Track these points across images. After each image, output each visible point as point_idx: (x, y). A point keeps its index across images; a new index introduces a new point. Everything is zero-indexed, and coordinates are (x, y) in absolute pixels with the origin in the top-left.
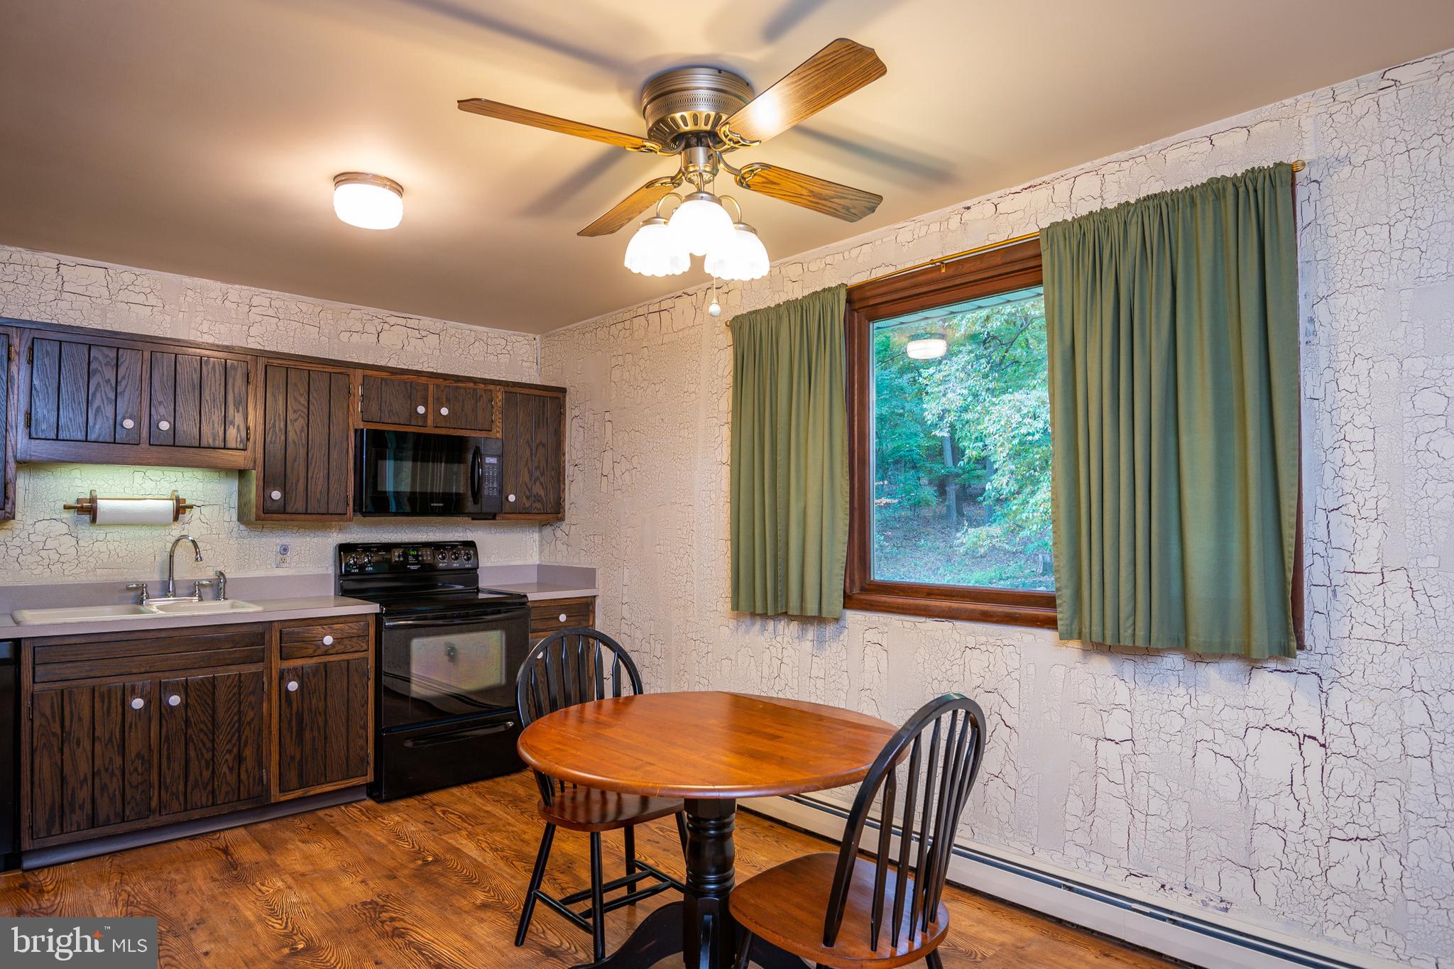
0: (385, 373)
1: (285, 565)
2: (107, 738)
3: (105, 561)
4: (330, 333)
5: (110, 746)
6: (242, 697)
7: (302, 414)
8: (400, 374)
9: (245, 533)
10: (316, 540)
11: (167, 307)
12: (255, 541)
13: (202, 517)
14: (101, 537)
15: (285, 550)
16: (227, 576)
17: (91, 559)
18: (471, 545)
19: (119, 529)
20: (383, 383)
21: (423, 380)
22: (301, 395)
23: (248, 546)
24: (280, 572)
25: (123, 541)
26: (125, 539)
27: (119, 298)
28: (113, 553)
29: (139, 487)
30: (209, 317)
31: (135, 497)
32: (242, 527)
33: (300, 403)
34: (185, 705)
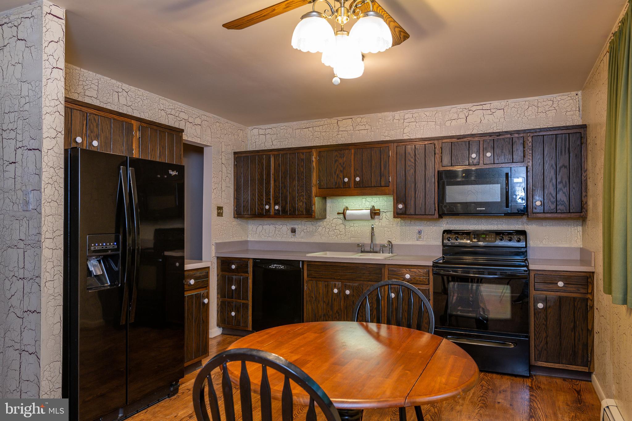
0: (454, 139)
1: (420, 239)
2: (327, 303)
3: (354, 234)
4: (440, 124)
5: (328, 306)
7: (412, 167)
8: (462, 138)
9: (403, 224)
10: (435, 228)
11: (372, 128)
12: (408, 228)
13: (386, 217)
14: (352, 225)
15: (420, 232)
17: (349, 234)
19: (358, 222)
20: (453, 144)
21: (477, 139)
22: (412, 158)
23: (405, 230)
24: (419, 243)
25: (359, 227)
26: (360, 226)
27: (356, 129)
28: (356, 231)
29: (364, 205)
30: (388, 129)
31: (363, 209)
32: (402, 221)
33: (411, 161)
34: (351, 295)
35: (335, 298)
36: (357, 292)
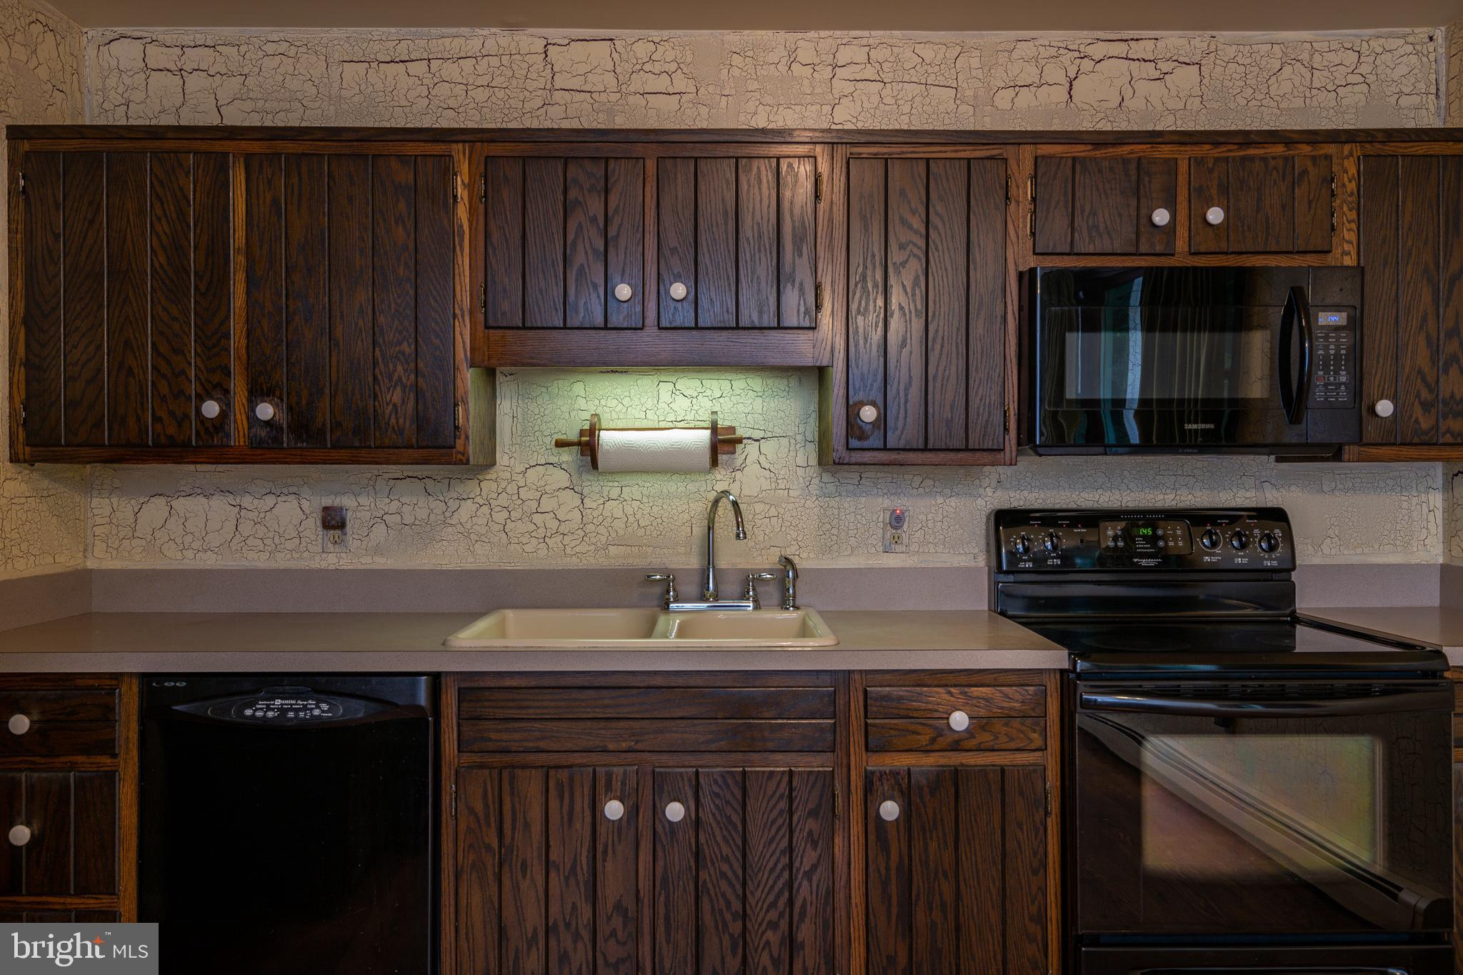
0: (1082, 147)
1: (899, 548)
2: (568, 867)
3: (621, 532)
4: (975, 97)
5: (572, 881)
6: (795, 818)
7: (916, 251)
8: (1114, 145)
9: (831, 488)
10: (953, 502)
11: (702, 91)
12: (848, 503)
13: (762, 459)
14: (615, 493)
15: (897, 520)
16: (800, 564)
17: (602, 530)
18: (1277, 516)
19: (640, 479)
20: (1078, 167)
21: (1165, 151)
22: (914, 212)
23: (836, 512)
24: (892, 561)
25: (645, 500)
26: (648, 497)
27: (632, 89)
28: (631, 519)
29: (668, 409)
30: (768, 99)
31: (662, 425)
32: (826, 477)
33: (910, 228)
34: (695, 822)
35: (606, 846)
36: (717, 806)
